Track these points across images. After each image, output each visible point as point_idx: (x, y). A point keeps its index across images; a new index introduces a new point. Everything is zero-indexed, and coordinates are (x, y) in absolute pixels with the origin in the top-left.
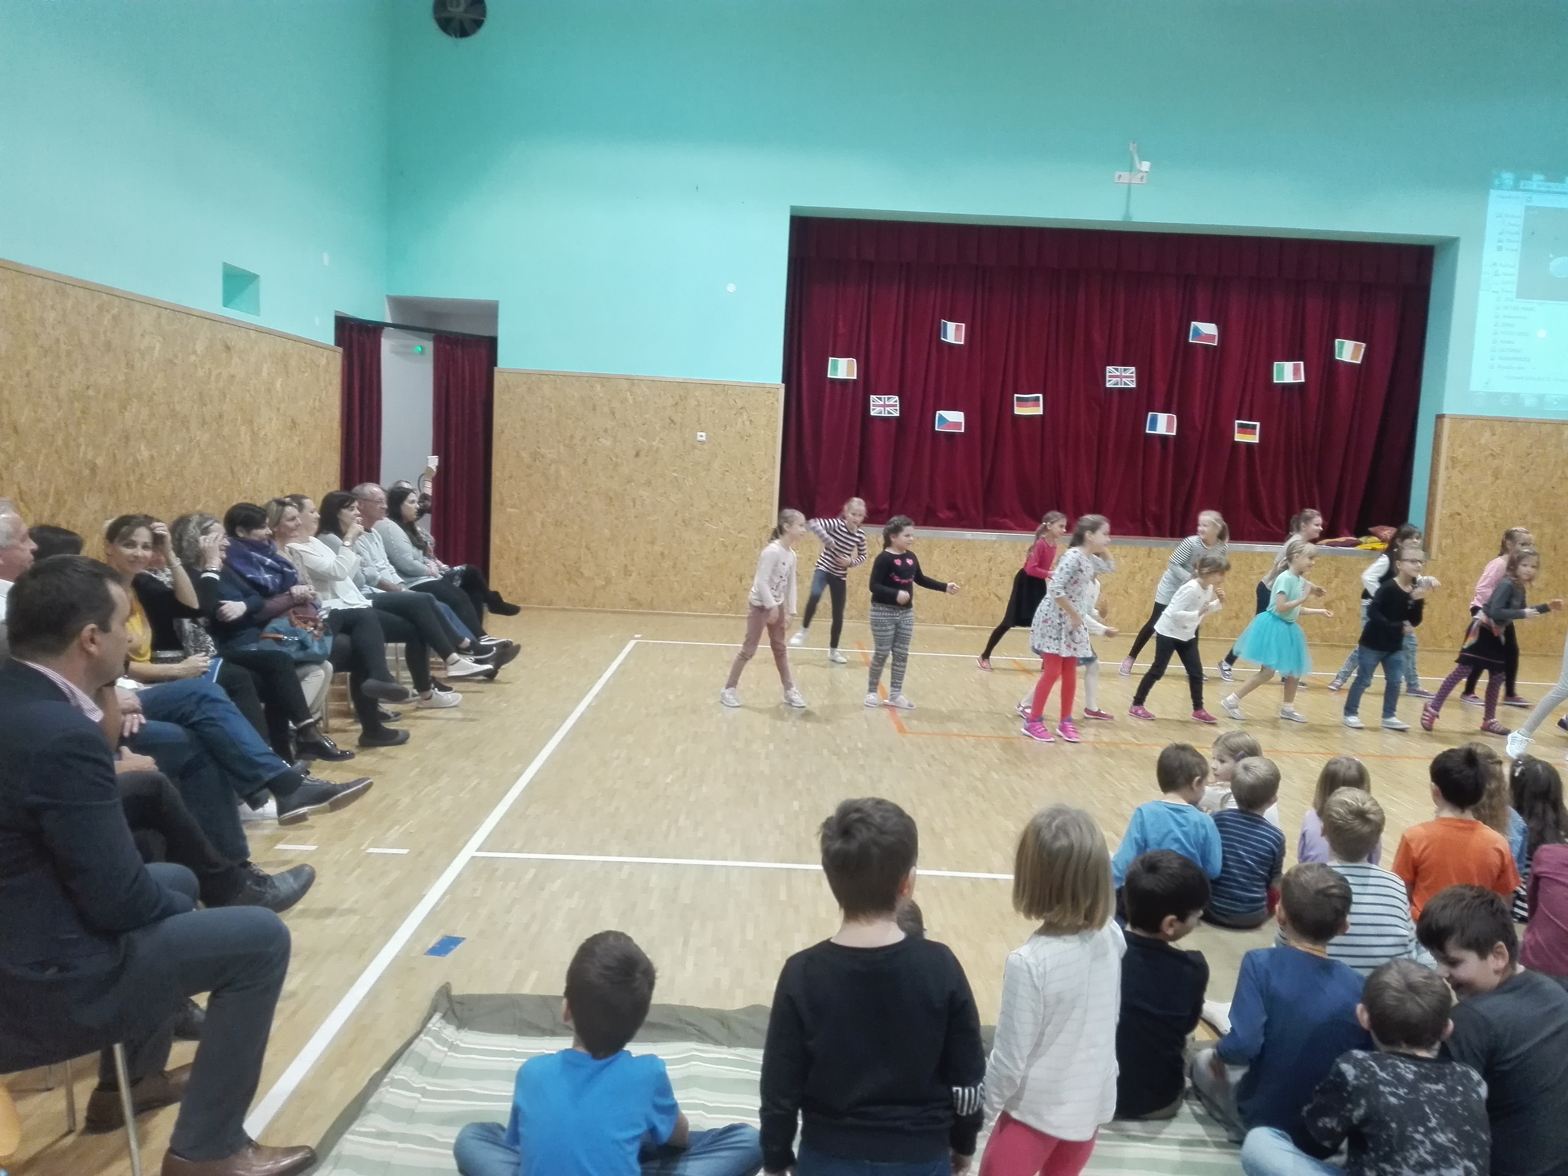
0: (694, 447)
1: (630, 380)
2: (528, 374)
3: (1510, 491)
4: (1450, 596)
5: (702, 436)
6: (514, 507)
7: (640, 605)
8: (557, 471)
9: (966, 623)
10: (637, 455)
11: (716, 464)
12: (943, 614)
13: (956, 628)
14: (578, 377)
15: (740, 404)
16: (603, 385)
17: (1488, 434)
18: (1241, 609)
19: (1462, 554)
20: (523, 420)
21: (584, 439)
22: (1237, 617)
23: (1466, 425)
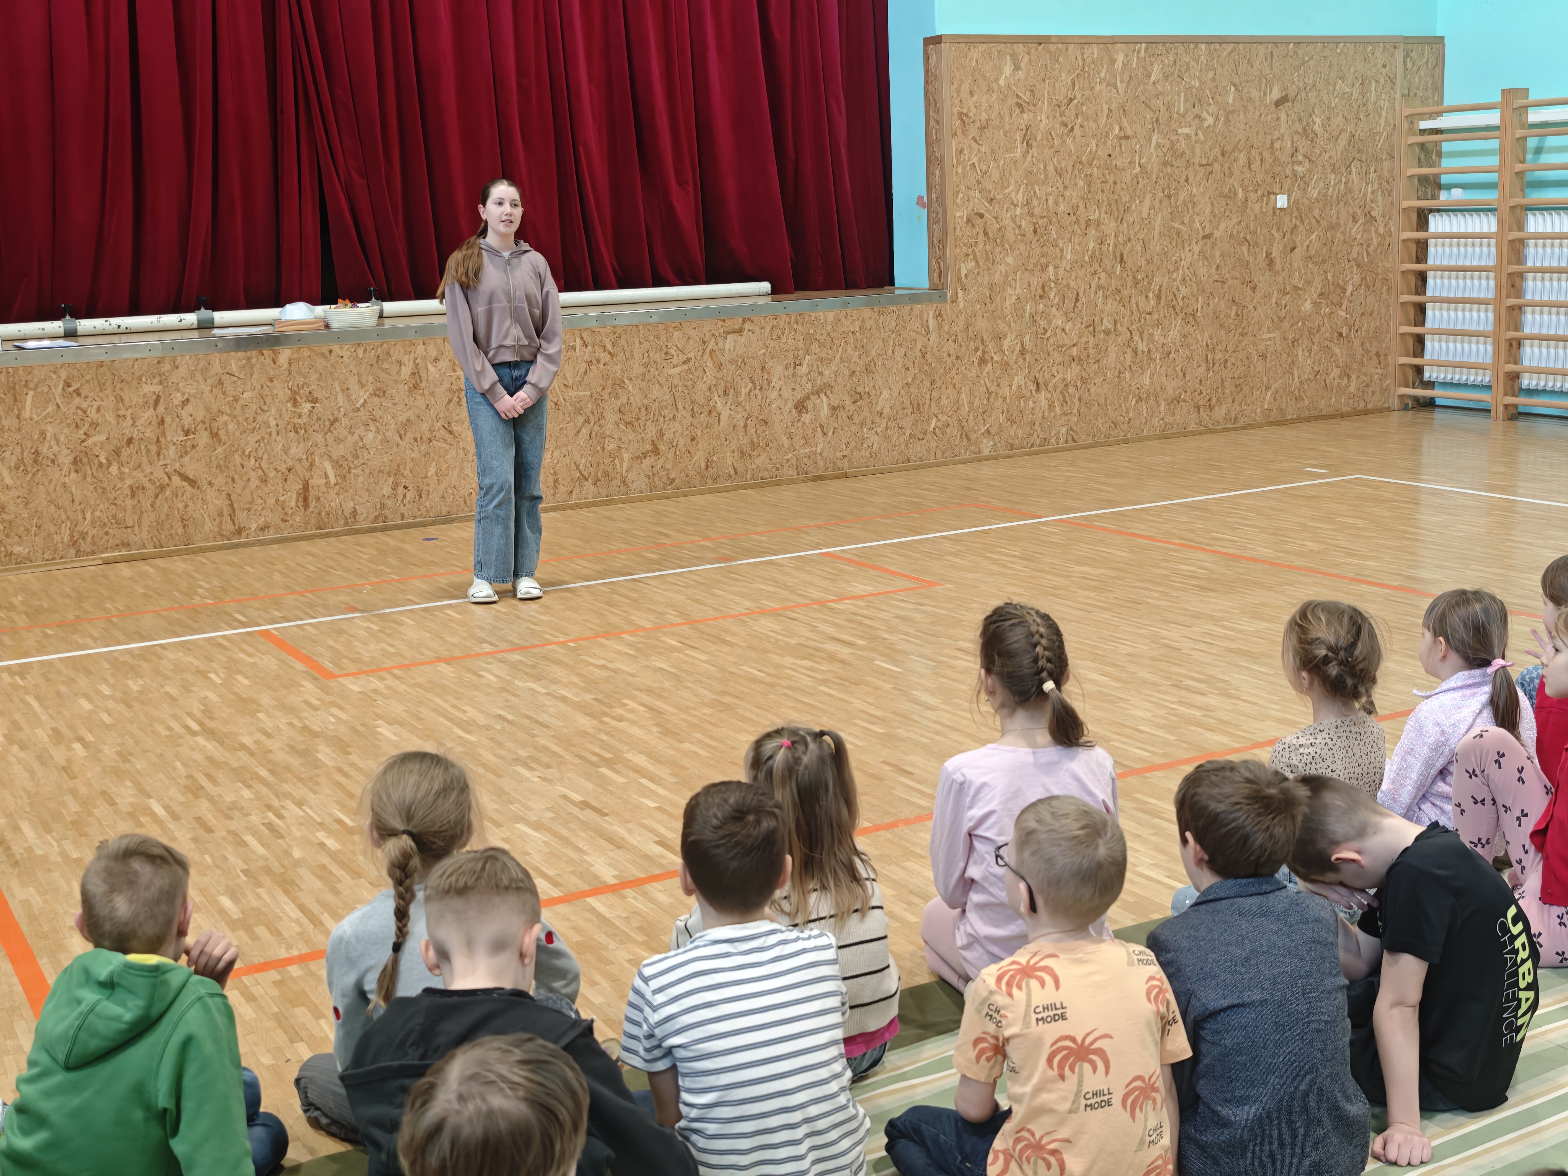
3: (1050, 168)
4: (983, 361)
9: (127, 545)
12: (72, 536)
13: (106, 563)
17: (1008, 69)
18: (661, 434)
19: (992, 286)
22: (656, 451)
23: (976, 53)
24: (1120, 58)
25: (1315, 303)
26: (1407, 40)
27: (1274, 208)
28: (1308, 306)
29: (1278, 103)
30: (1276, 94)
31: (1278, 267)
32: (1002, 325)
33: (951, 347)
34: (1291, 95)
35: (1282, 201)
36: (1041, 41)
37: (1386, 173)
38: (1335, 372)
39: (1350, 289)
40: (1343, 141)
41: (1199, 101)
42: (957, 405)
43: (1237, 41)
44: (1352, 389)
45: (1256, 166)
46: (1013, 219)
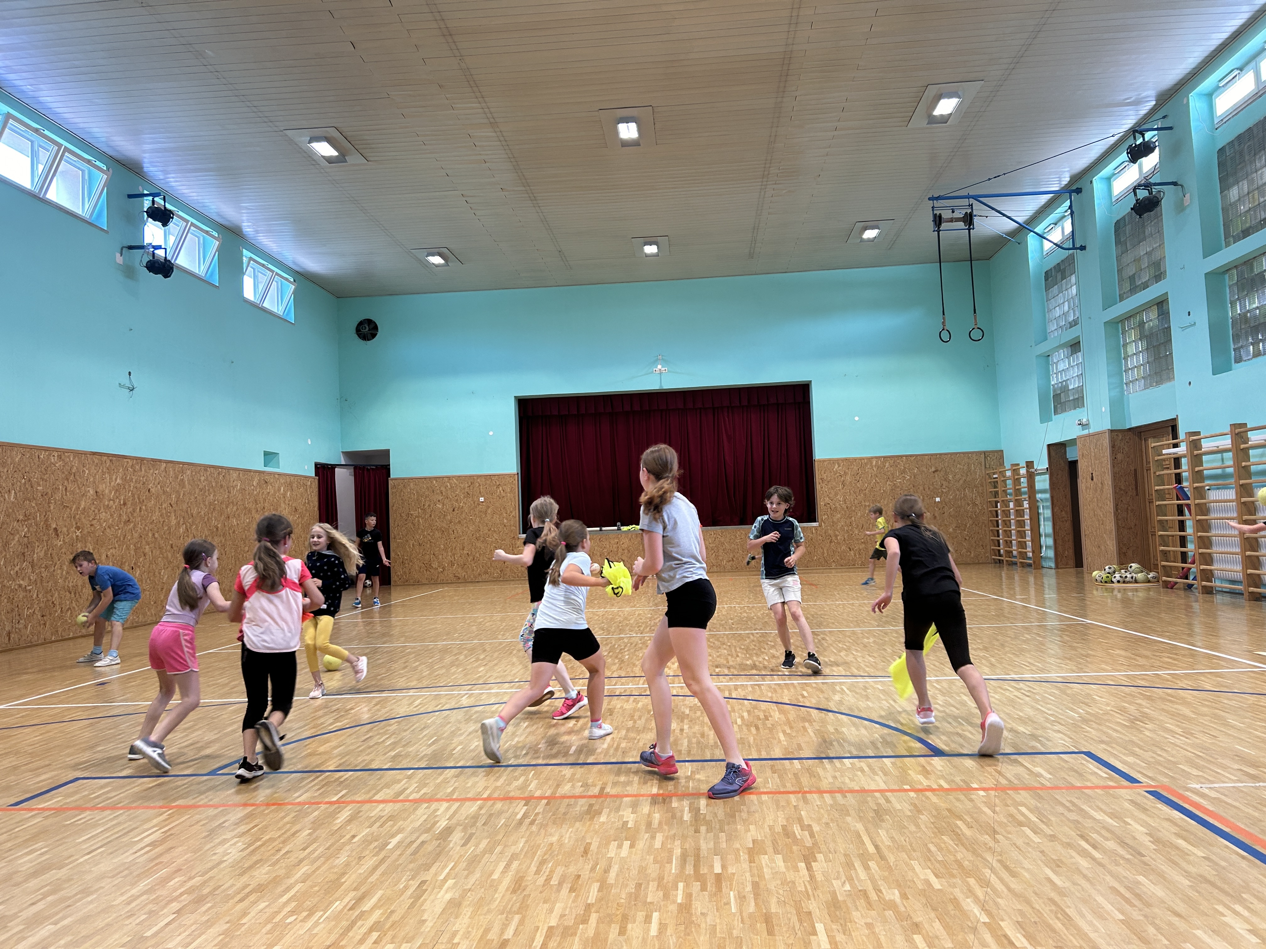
0: (479, 504)
1: (449, 478)
2: (403, 479)
3: (852, 492)
4: (831, 542)
5: (482, 499)
6: (400, 539)
7: (459, 578)
8: (419, 521)
10: (454, 510)
11: (489, 511)
14: (425, 478)
15: (498, 483)
16: (437, 481)
17: (836, 466)
18: (734, 556)
19: (833, 522)
20: (402, 500)
21: (429, 506)
22: (733, 560)
23: (826, 463)
24: (874, 463)
25: (954, 529)
26: (985, 452)
27: (935, 501)
28: (951, 530)
29: (934, 472)
30: (933, 469)
31: (938, 518)
32: (837, 533)
33: (820, 538)
34: (939, 469)
35: (938, 499)
36: (846, 459)
37: (981, 491)
38: (964, 550)
39: (968, 525)
40: (961, 482)
41: (904, 472)
42: (823, 553)
43: (917, 456)
44: (972, 555)
45: (927, 489)
46: (840, 505)
